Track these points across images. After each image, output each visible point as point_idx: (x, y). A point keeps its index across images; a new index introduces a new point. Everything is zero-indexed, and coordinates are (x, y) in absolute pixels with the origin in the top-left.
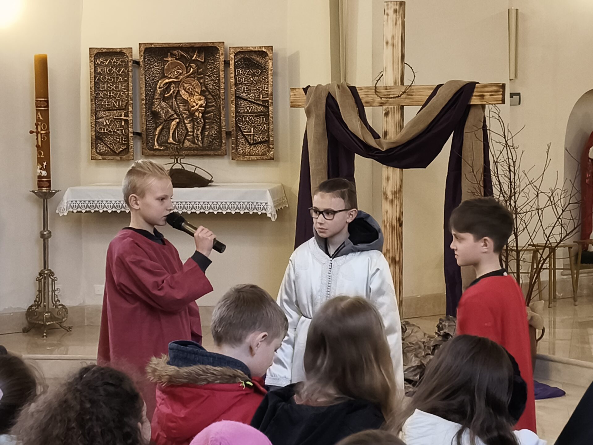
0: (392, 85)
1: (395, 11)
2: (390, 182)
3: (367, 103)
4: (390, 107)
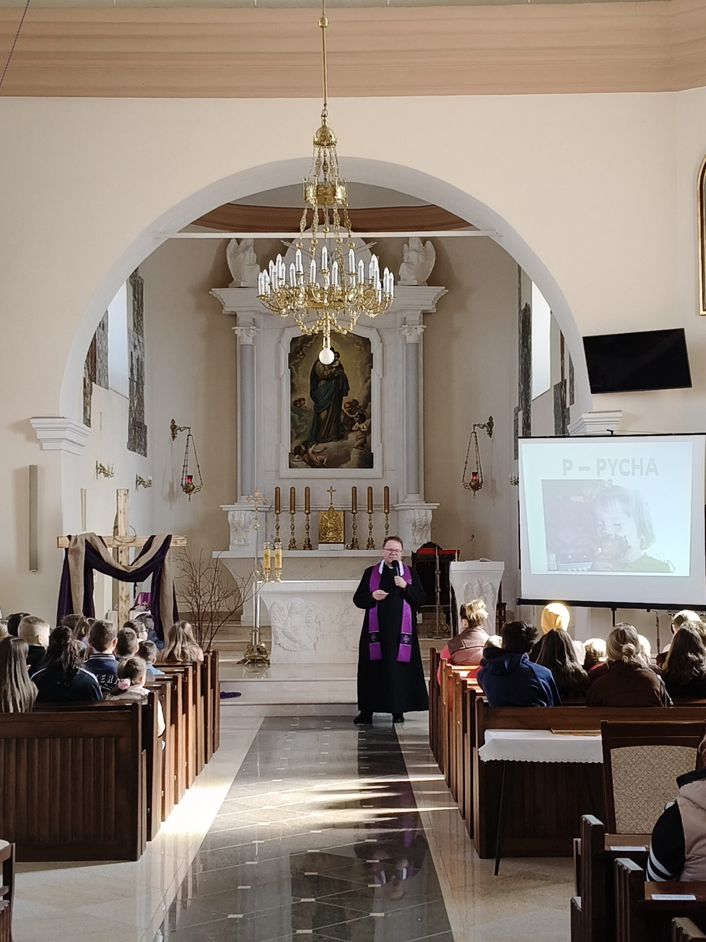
0: (124, 535)
1: (125, 494)
2: (124, 590)
3: (109, 545)
4: (123, 548)
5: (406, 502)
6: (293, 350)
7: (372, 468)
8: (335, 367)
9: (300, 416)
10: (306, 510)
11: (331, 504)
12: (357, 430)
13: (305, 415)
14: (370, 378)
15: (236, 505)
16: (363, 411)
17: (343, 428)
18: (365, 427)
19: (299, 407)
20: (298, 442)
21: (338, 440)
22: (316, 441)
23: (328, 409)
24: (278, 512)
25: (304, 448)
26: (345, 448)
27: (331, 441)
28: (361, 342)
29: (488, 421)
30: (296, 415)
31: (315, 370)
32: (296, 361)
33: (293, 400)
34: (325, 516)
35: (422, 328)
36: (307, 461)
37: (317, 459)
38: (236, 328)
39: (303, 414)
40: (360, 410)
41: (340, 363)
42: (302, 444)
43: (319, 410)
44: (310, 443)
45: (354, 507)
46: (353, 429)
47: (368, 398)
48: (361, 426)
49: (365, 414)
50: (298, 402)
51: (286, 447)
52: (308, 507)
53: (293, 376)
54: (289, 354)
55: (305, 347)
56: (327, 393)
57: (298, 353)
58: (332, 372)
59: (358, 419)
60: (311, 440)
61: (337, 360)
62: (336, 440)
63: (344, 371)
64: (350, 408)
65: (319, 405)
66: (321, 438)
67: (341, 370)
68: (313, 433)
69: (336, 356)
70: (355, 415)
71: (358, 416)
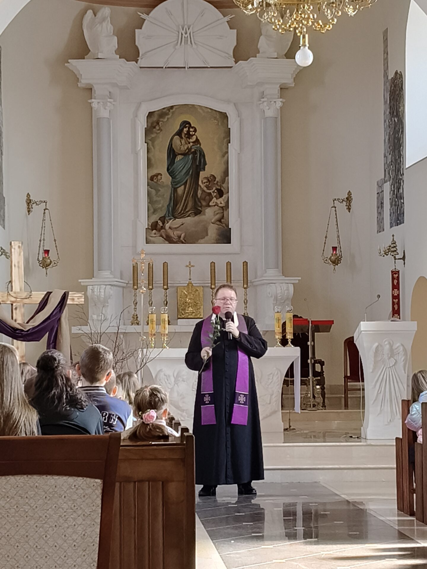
0: (19, 290)
1: (19, 247)
3: (3, 301)
4: (18, 304)
5: (265, 277)
6: (150, 125)
7: (230, 243)
8: (193, 142)
9: (157, 191)
10: (164, 285)
11: (190, 279)
12: (215, 206)
13: (162, 190)
14: (227, 152)
15: (93, 280)
16: (220, 186)
17: (201, 203)
18: (222, 202)
19: (155, 182)
20: (155, 218)
21: (196, 216)
22: (173, 216)
23: (185, 184)
24: (136, 287)
25: (160, 224)
26: (202, 224)
27: (189, 216)
28: (218, 117)
29: (347, 196)
31: (172, 145)
32: (153, 136)
33: (151, 174)
34: (185, 291)
35: (281, 102)
36: (165, 237)
37: (174, 234)
38: (93, 100)
39: (160, 189)
40: (218, 185)
41: (197, 137)
42: (159, 219)
43: (176, 185)
44: (167, 218)
45: (213, 282)
46: (210, 204)
47: (226, 173)
48: (218, 201)
49: (222, 189)
50: (155, 177)
51: (144, 223)
52: (165, 282)
53: (150, 151)
54: (145, 128)
55: (162, 121)
56: (184, 169)
57: (155, 127)
58: (190, 147)
59: (215, 194)
60: (168, 215)
61: (194, 135)
62: (194, 216)
63: (201, 146)
64: (208, 184)
65: (176, 180)
66: (179, 214)
67: (199, 145)
68: (170, 208)
69: (193, 131)
70: (212, 191)
71: (216, 191)
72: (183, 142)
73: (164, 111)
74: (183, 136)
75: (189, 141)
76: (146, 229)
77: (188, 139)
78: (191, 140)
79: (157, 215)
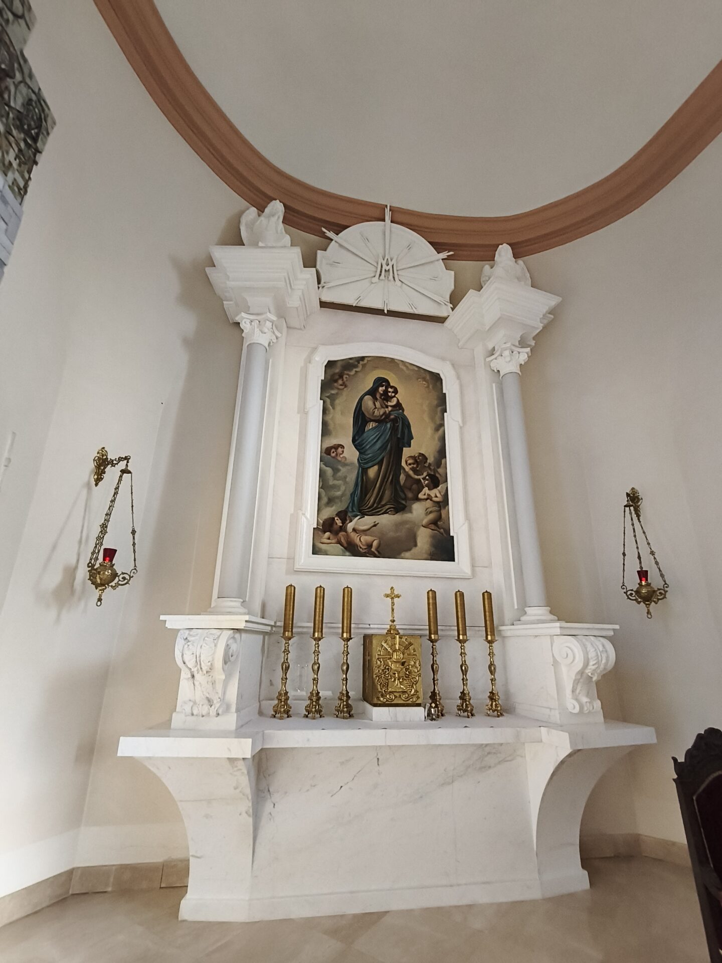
6: (329, 377)
7: (453, 560)
10: (343, 632)
11: (393, 621)
13: (343, 470)
14: (442, 425)
15: (201, 616)
16: (435, 471)
18: (438, 495)
19: (333, 457)
20: (329, 512)
21: (397, 513)
22: (360, 511)
23: (380, 464)
24: (288, 634)
25: (339, 522)
26: (407, 526)
27: (385, 513)
28: (428, 378)
30: (327, 468)
31: (361, 407)
32: (333, 392)
33: (326, 446)
34: (386, 646)
35: (526, 353)
36: (345, 545)
37: (361, 541)
38: (244, 314)
39: (340, 468)
40: (430, 469)
42: (337, 515)
43: (366, 464)
44: (349, 514)
45: (433, 629)
46: (421, 496)
47: (442, 453)
48: (433, 493)
49: (437, 475)
50: (333, 450)
51: (309, 518)
52: (347, 626)
53: (327, 412)
54: (322, 380)
55: (348, 374)
56: (379, 442)
57: (336, 381)
58: (387, 412)
59: (426, 482)
60: (352, 509)
61: (394, 396)
62: (393, 513)
63: (405, 413)
64: (415, 466)
65: (366, 457)
66: (369, 508)
67: (401, 411)
68: (356, 498)
69: (392, 392)
70: (422, 477)
71: (427, 477)
72: (378, 404)
73: (351, 361)
74: (378, 396)
75: (386, 404)
76: (314, 528)
77: (385, 401)
78: (389, 404)
79: (334, 508)
